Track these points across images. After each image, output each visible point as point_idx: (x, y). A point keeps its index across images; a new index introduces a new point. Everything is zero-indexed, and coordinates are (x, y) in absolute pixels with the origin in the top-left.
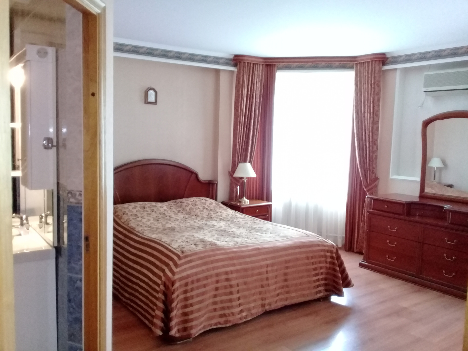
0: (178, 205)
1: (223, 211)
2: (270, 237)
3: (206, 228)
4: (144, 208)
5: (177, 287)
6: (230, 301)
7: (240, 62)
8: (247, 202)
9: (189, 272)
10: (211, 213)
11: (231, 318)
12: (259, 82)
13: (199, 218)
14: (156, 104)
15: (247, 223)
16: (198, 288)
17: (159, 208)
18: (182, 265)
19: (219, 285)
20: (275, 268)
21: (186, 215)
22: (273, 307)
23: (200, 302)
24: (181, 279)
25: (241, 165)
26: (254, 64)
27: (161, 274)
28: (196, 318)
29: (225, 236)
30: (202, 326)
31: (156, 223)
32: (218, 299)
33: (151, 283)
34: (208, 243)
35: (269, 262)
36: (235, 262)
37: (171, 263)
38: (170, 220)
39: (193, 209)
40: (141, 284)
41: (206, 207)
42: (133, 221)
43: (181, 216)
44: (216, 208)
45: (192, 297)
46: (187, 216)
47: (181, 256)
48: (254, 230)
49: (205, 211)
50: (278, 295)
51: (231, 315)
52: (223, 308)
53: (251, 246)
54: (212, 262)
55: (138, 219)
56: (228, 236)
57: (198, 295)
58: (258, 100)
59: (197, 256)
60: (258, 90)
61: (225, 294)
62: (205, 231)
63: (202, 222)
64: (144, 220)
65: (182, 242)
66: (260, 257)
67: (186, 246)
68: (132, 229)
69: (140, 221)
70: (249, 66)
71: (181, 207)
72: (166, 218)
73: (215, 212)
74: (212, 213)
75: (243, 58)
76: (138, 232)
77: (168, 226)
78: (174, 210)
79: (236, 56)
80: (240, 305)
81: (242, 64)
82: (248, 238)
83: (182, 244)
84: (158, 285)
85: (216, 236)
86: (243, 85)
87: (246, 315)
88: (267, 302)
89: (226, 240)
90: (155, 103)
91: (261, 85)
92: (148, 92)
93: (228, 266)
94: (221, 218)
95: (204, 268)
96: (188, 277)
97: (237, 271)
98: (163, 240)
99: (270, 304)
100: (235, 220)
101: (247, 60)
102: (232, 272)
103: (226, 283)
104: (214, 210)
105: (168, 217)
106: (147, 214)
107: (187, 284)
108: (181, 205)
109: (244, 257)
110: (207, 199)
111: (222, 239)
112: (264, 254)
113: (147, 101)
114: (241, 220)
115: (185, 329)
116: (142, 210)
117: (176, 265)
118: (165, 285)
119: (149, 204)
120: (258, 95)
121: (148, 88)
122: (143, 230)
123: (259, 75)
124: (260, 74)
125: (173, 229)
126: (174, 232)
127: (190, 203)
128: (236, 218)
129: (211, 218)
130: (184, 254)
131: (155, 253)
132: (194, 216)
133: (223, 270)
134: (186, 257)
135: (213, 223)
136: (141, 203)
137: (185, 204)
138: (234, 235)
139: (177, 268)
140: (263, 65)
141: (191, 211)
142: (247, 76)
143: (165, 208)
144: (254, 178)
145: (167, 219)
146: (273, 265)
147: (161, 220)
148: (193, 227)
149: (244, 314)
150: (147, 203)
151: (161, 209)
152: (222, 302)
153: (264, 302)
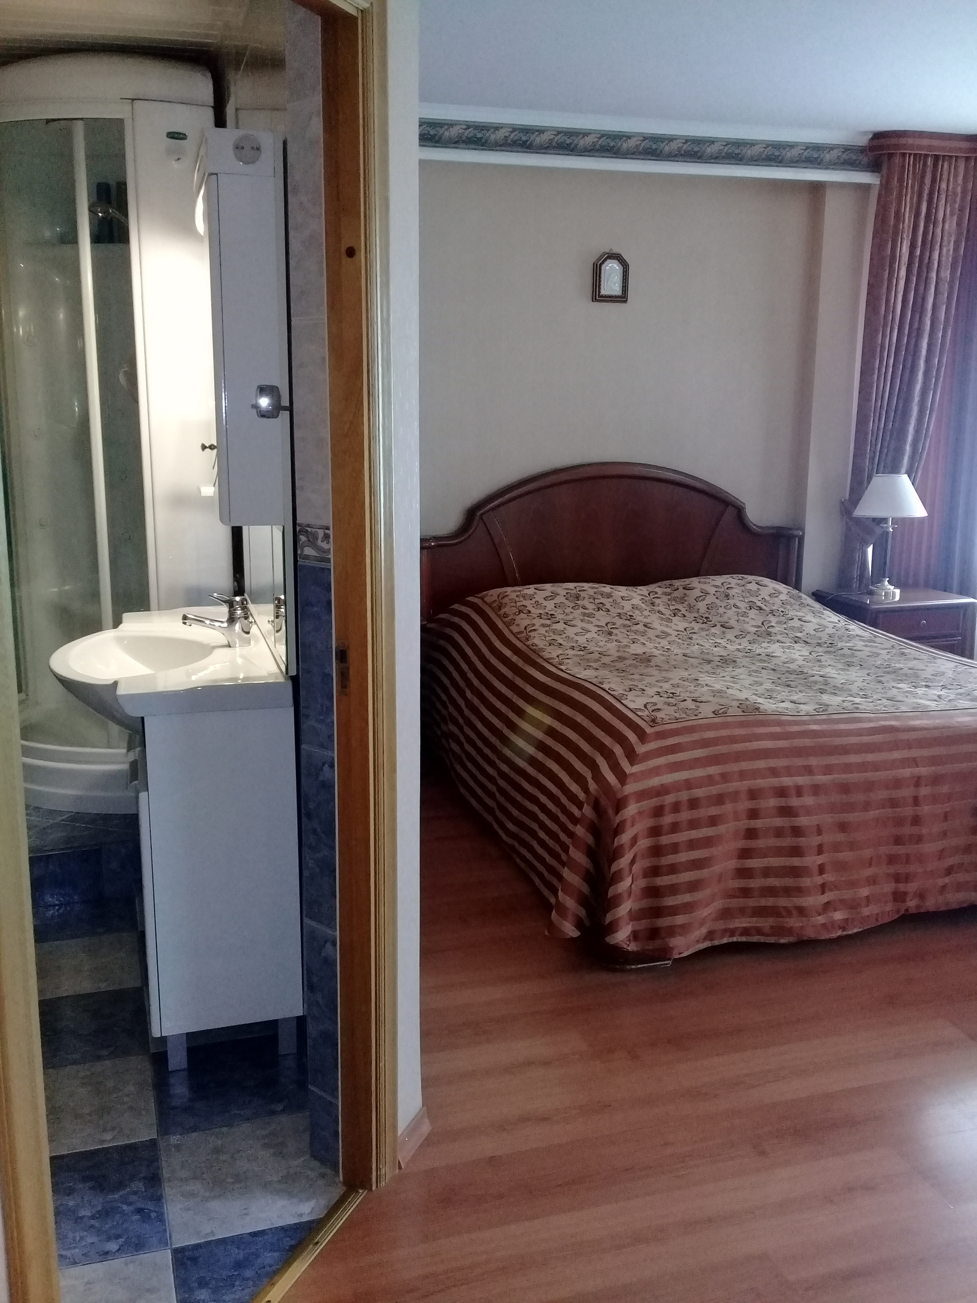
0: (676, 594)
1: (809, 617)
2: (939, 696)
3: (745, 662)
4: (578, 597)
5: (633, 817)
6: (796, 872)
7: (891, 156)
8: (893, 594)
9: (668, 778)
10: (770, 622)
11: (794, 922)
12: (952, 214)
13: (730, 635)
14: (625, 301)
15: (878, 654)
16: (694, 824)
17: (619, 600)
18: (649, 756)
19: (758, 823)
20: (945, 789)
21: (694, 624)
22: (931, 904)
23: (697, 864)
24: (642, 795)
25: (878, 481)
26: (936, 158)
27: (587, 774)
28: (688, 908)
29: (796, 687)
30: (704, 930)
31: (602, 640)
32: (754, 863)
33: (564, 800)
34: (736, 704)
35: (923, 771)
36: (813, 761)
37: (618, 750)
38: (643, 634)
39: (717, 607)
40: (543, 799)
41: (759, 604)
42: (542, 631)
43: (679, 624)
44: (788, 607)
45: (675, 848)
46: (697, 627)
47: (649, 730)
48: (893, 676)
49: (753, 613)
50: (949, 871)
51: (795, 912)
52: (771, 891)
53: (870, 720)
54: (739, 757)
55: (555, 626)
56: (803, 688)
57: (692, 845)
58: (946, 274)
59: (695, 737)
60: (949, 243)
61: (779, 852)
62: (738, 671)
63: (740, 644)
64: (571, 631)
65: (658, 693)
66: (896, 755)
67: (666, 707)
68: (534, 651)
69: (563, 632)
70: (919, 166)
71: (682, 600)
72: (635, 628)
73: (783, 619)
74: (773, 620)
75: (902, 141)
76: (547, 660)
77: (637, 649)
78: (662, 608)
79: (880, 137)
80: (823, 888)
81: (897, 160)
82: (865, 696)
83: (656, 699)
84: (580, 806)
85: (768, 685)
86: (896, 226)
87: (846, 920)
88: (912, 887)
89: (795, 698)
90: (622, 298)
91: (959, 224)
92: (603, 267)
93: (789, 771)
94: (799, 635)
95: (713, 770)
96: (662, 791)
97: (816, 789)
98: (606, 686)
99: (921, 895)
100: (840, 645)
101: (912, 147)
102: (799, 791)
103: (779, 822)
104: (782, 614)
105: (640, 627)
106: (584, 614)
107: (658, 812)
108: (685, 594)
109: (844, 750)
110: (766, 581)
111: (784, 693)
112: (909, 745)
113: (599, 292)
114: (860, 644)
115: (654, 933)
116: (572, 605)
117: (632, 756)
118: (596, 806)
119: (592, 588)
120: (948, 258)
121: (605, 253)
122: (561, 657)
123: (955, 194)
124: (959, 190)
125: (646, 660)
126: (647, 666)
127: (712, 590)
128: (845, 638)
129: (769, 634)
130: (658, 729)
131: (580, 718)
132: (718, 625)
133: (774, 782)
134: (661, 735)
135: (769, 650)
136: (571, 585)
137: (696, 593)
138: (826, 686)
139: (632, 764)
140: (967, 159)
141: (710, 614)
142: (911, 199)
143: (636, 601)
144: (912, 520)
145: (636, 632)
146: (936, 780)
147: (619, 634)
148: (706, 657)
149: (838, 916)
150: (586, 586)
151: (623, 603)
152: (767, 872)
153: (902, 887)
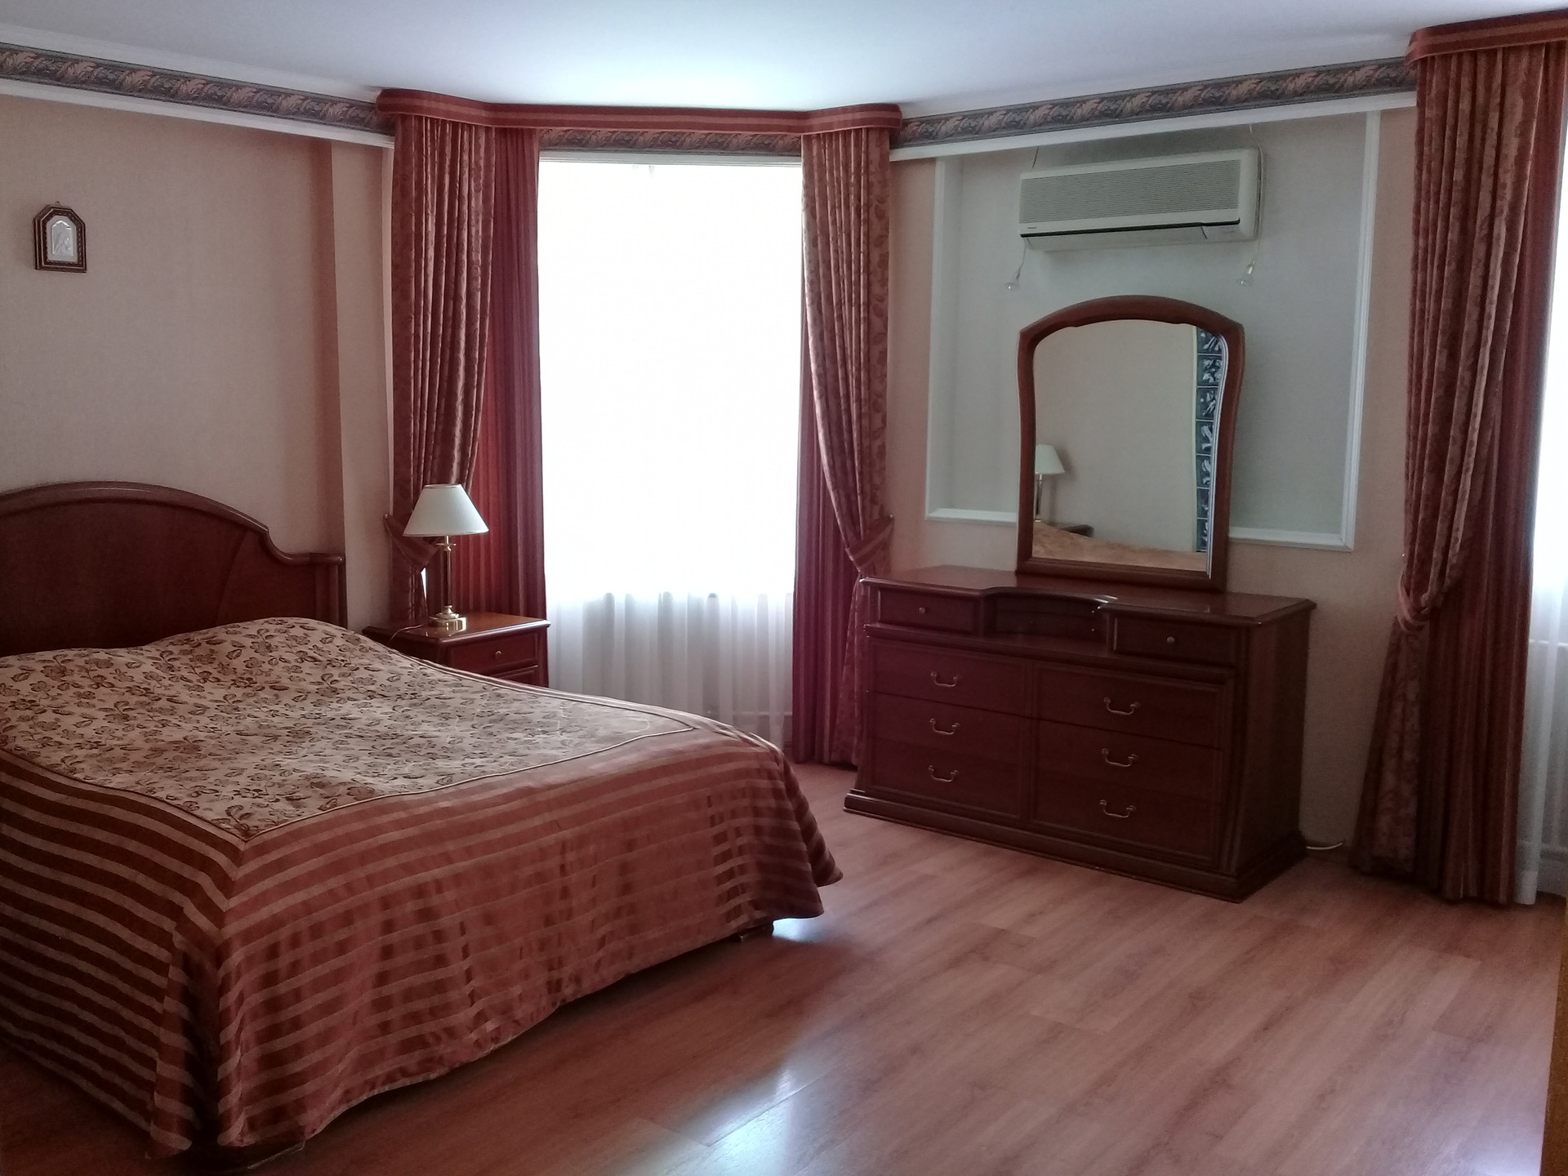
0: (199, 651)
1: (377, 665)
2: (563, 742)
3: (320, 731)
4: (63, 672)
5: (239, 966)
6: (440, 987)
7: (404, 118)
8: (460, 623)
9: (278, 906)
10: (332, 675)
11: (444, 1049)
12: (477, 191)
13: (286, 698)
14: (84, 271)
15: (472, 701)
16: (317, 958)
17: (124, 669)
18: (250, 880)
19: (394, 937)
20: (592, 849)
21: (233, 690)
22: (588, 986)
23: (329, 1008)
24: (247, 936)
25: (430, 494)
26: (455, 125)
27: (168, 924)
28: (319, 1069)
29: (399, 755)
30: (339, 1092)
31: (118, 727)
32: (393, 988)
33: (127, 964)
34: (343, 790)
35: (567, 834)
36: (450, 846)
37: (204, 880)
38: (172, 712)
39: (260, 664)
40: (83, 966)
41: (311, 653)
42: (24, 726)
43: (214, 693)
44: (348, 654)
45: (297, 996)
46: (239, 693)
47: (242, 847)
48: (501, 725)
49: (307, 666)
50: (602, 942)
51: (444, 1036)
52: (415, 1018)
53: (502, 785)
54: (364, 858)
55: (42, 718)
56: (408, 756)
57: (318, 985)
58: (478, 257)
59: (305, 843)
60: (477, 222)
61: (419, 966)
62: (319, 746)
63: (303, 709)
64: (68, 722)
65: (238, 793)
66: (537, 821)
67: (255, 809)
68: (22, 757)
69: (54, 726)
70: (438, 133)
71: (210, 658)
72: (157, 705)
73: (345, 670)
74: (336, 673)
75: (417, 102)
76: (48, 769)
77: (171, 734)
78: (185, 673)
79: (389, 94)
80: (473, 997)
81: (414, 122)
82: (483, 755)
83: (238, 801)
84: (160, 968)
85: (366, 759)
86: (419, 199)
87: (498, 1029)
88: (568, 970)
89: (406, 770)
90: (80, 265)
91: (486, 200)
92: (48, 225)
93: (424, 865)
94: (372, 688)
95: (334, 882)
96: (276, 923)
97: (458, 879)
98: (160, 794)
99: (577, 980)
100: (425, 694)
101: (429, 110)
102: (439, 886)
103: (419, 929)
104: (343, 664)
105: (164, 703)
106: (79, 695)
107: (273, 952)
108: (212, 651)
109: (481, 826)
110: (312, 623)
111: (390, 770)
112: (549, 806)
113: (46, 258)
114: (447, 692)
115: (277, 1115)
116: (58, 683)
117: (226, 885)
118: (187, 964)
119: (81, 656)
120: (477, 240)
121: (48, 208)
122: (68, 762)
123: (479, 168)
124: (482, 163)
125: (192, 747)
126: (199, 757)
127: (248, 642)
128: (427, 686)
129: (335, 691)
130: (256, 841)
131: (132, 846)
132: (267, 688)
133: (408, 881)
134: (261, 850)
135: (343, 712)
136: (48, 655)
137: (227, 647)
138: (432, 751)
139: (228, 896)
140: (488, 130)
141: (251, 673)
142: (433, 169)
143: (148, 667)
144: (477, 536)
145: (161, 710)
146: (581, 841)
147: (139, 716)
148: (266, 731)
149: (490, 1026)
150: (70, 653)
151: (131, 672)
152: (409, 995)
153: (555, 974)
